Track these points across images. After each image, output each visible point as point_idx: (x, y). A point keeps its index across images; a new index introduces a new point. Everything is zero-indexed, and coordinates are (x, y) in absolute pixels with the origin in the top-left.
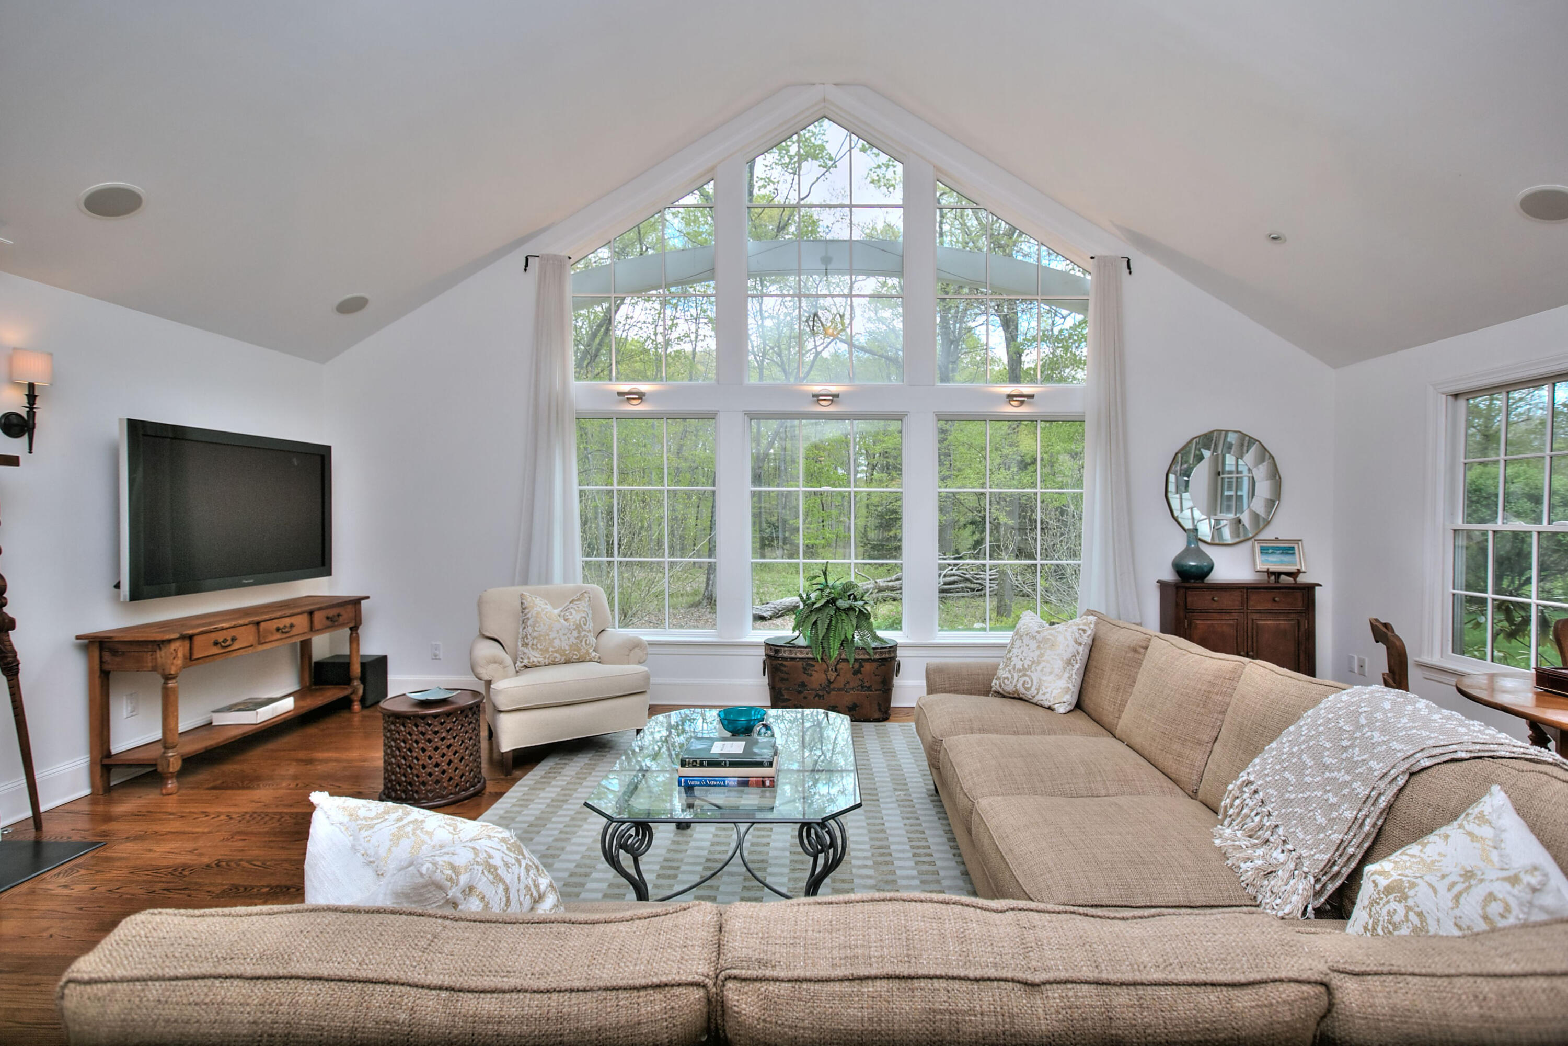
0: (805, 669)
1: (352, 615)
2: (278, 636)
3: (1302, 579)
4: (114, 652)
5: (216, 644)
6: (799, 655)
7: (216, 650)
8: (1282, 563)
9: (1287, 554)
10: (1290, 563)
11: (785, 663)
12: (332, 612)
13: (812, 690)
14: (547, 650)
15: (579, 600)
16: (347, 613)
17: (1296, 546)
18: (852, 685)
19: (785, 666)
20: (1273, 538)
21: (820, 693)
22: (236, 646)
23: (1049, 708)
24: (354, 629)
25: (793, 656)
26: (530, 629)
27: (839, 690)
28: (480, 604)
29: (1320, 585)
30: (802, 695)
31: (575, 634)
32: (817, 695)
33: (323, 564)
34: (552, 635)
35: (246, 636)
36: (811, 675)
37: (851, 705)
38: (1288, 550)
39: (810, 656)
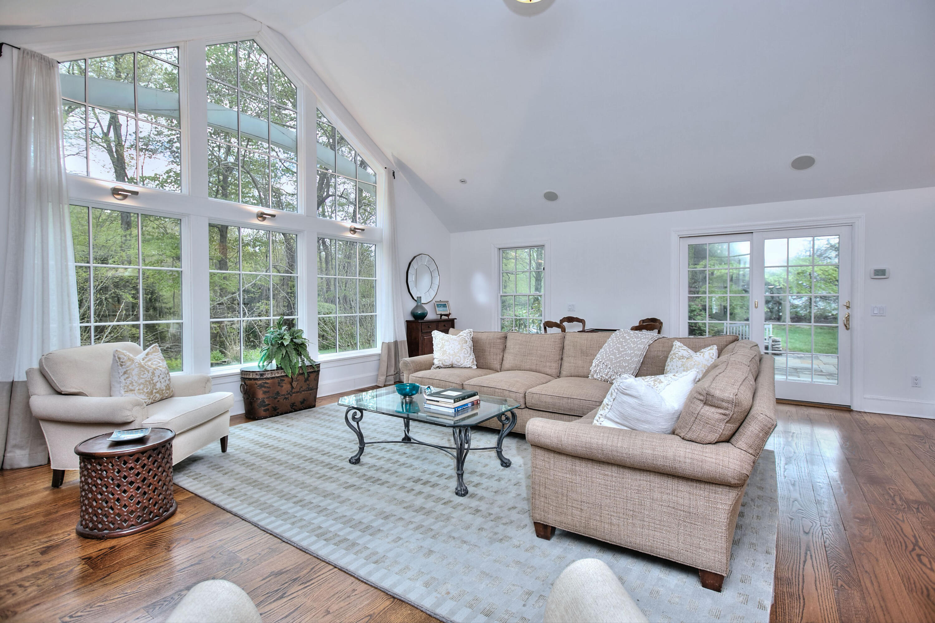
0: (279, 383)
3: (450, 317)
6: (277, 375)
8: (443, 311)
11: (267, 381)
13: (282, 395)
18: (304, 388)
19: (267, 383)
21: (287, 396)
23: (469, 367)
25: (273, 376)
27: (297, 392)
30: (277, 400)
32: (286, 398)
36: (282, 387)
37: (302, 400)
39: (283, 374)
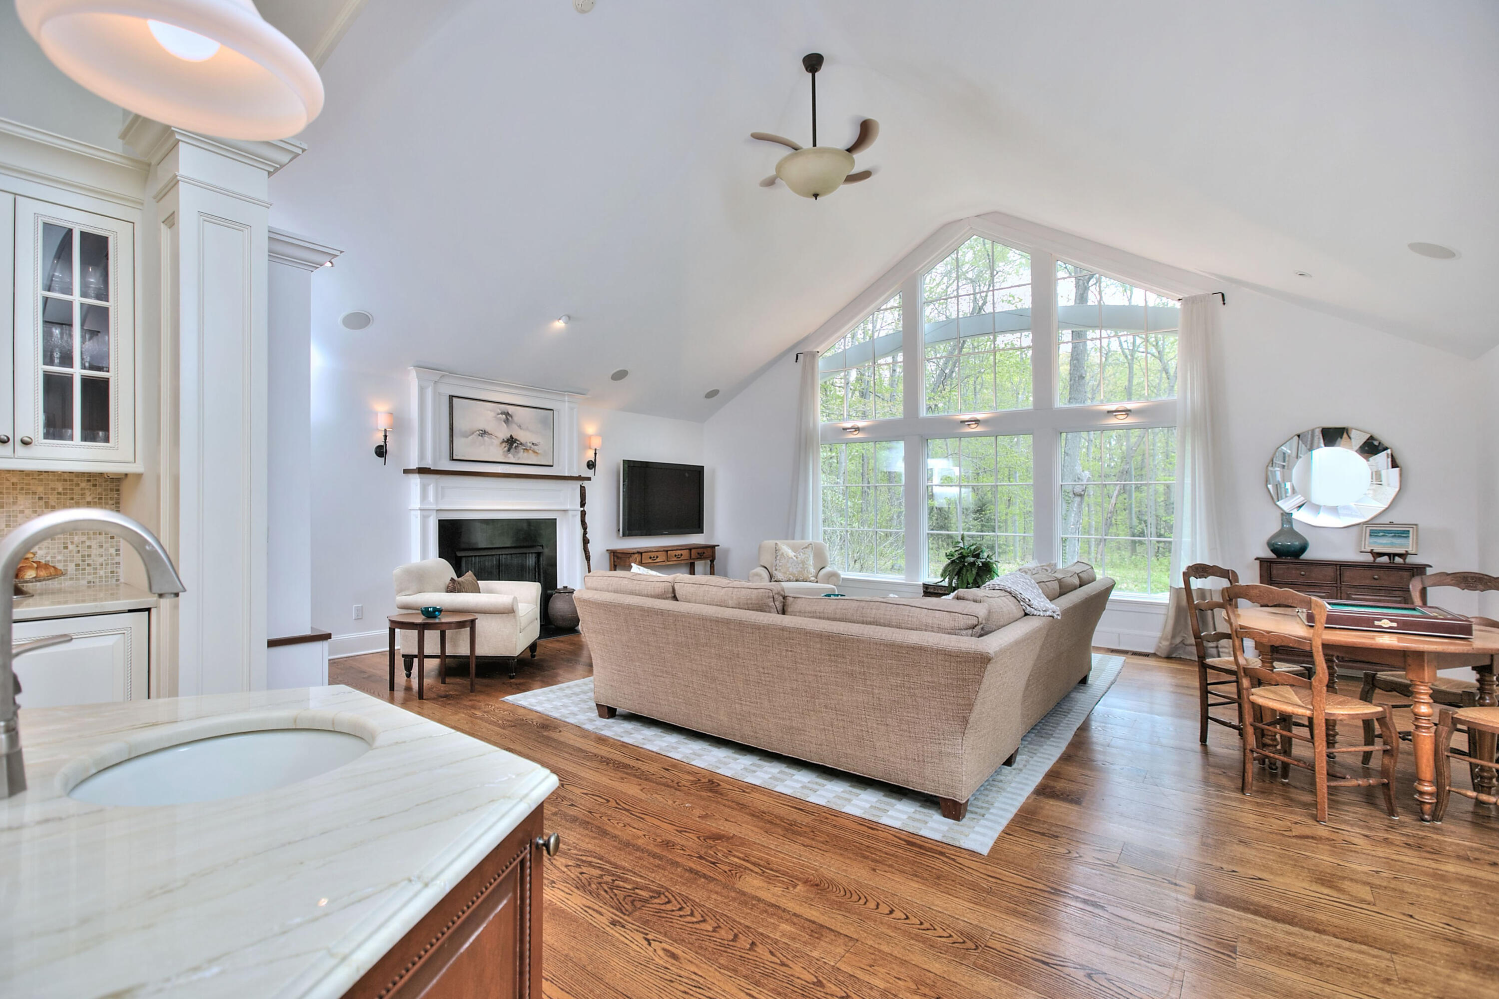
1: (710, 554)
2: (675, 559)
3: (1410, 560)
4: (618, 558)
5: (650, 558)
7: (650, 561)
8: (1392, 545)
9: (1400, 537)
10: (1401, 546)
12: (700, 551)
14: (786, 573)
15: (806, 548)
16: (708, 552)
17: (1411, 530)
20: (1388, 522)
22: (658, 560)
24: (712, 561)
26: (778, 561)
28: (760, 547)
29: (1430, 566)
31: (801, 565)
33: (699, 527)
34: (789, 565)
35: (662, 557)
38: (1403, 534)
